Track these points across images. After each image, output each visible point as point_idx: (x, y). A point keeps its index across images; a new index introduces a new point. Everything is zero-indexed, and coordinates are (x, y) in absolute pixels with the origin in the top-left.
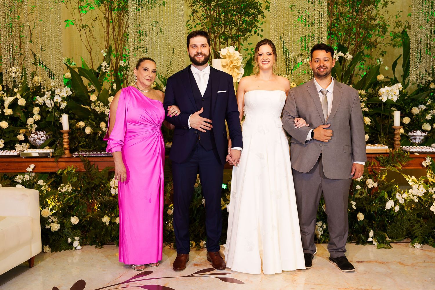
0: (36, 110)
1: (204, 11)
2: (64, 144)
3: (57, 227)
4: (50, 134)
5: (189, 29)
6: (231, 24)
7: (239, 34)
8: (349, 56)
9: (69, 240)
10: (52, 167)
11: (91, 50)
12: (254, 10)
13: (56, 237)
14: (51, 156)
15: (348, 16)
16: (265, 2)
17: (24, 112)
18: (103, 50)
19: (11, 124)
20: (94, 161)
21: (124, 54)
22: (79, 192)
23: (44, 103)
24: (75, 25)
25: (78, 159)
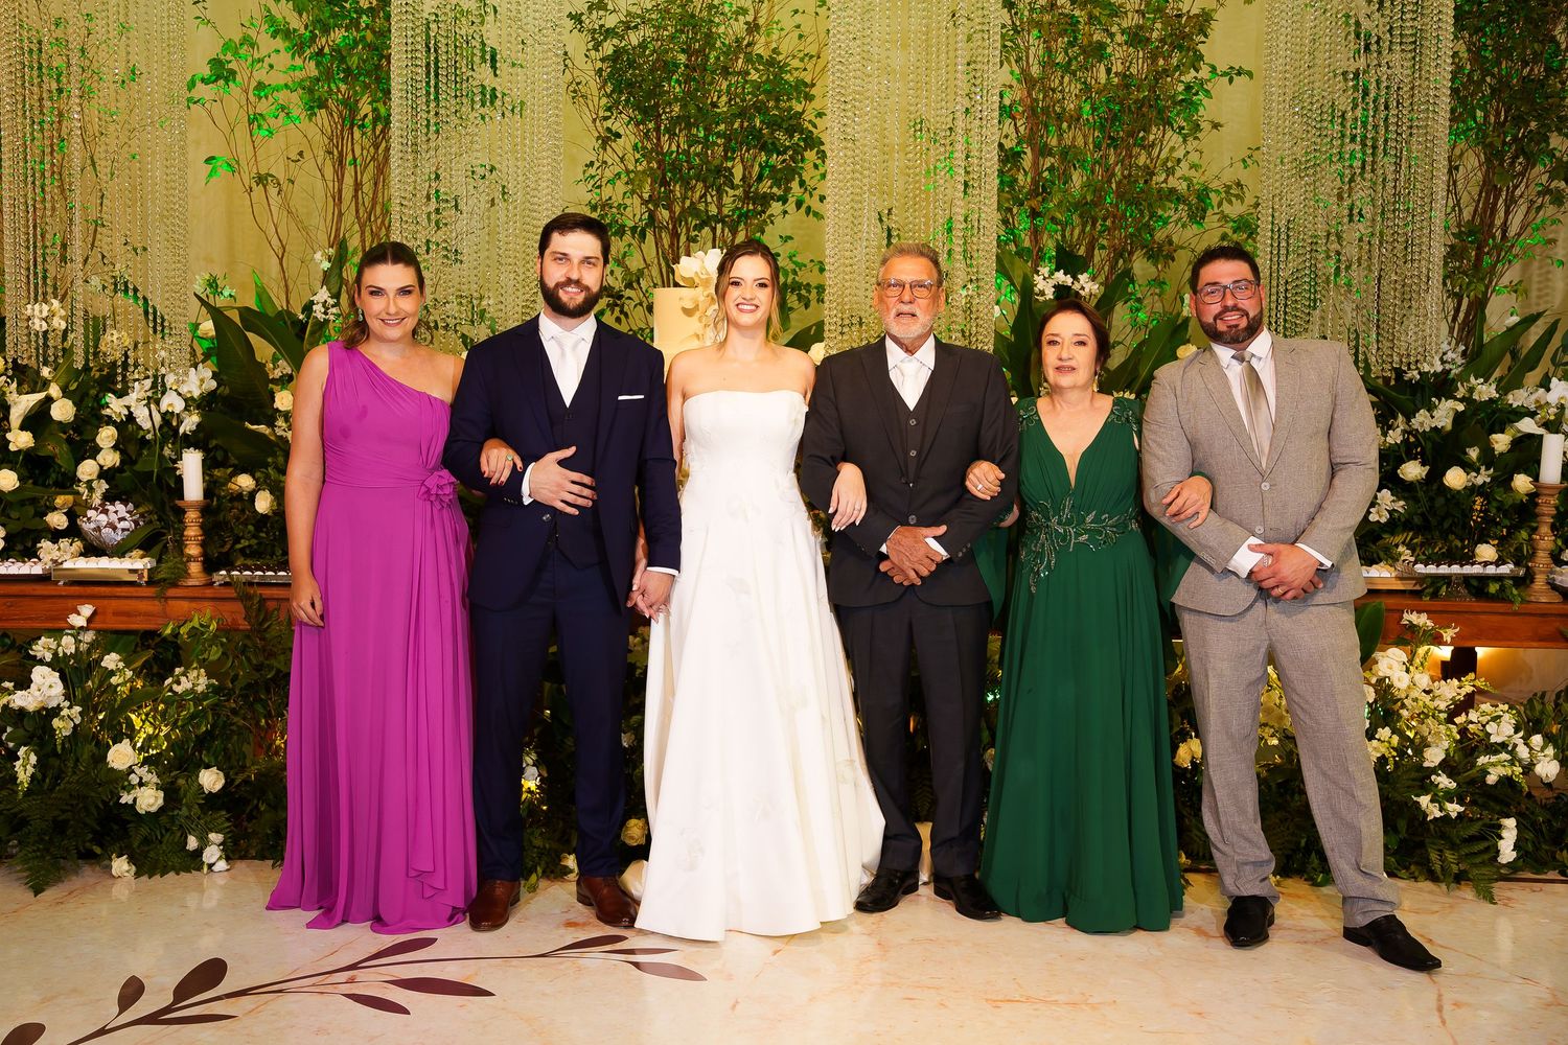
0: (106, 436)
1: (640, 136)
2: (187, 545)
3: (156, 801)
4: (147, 512)
7: (748, 204)
8: (1087, 285)
9: (192, 843)
10: (147, 614)
11: (284, 249)
13: (150, 829)
14: (146, 579)
17: (69, 441)
18: (321, 251)
19: (30, 478)
20: (278, 599)
22: (229, 693)
23: (131, 418)
24: (236, 174)
25: (228, 591)
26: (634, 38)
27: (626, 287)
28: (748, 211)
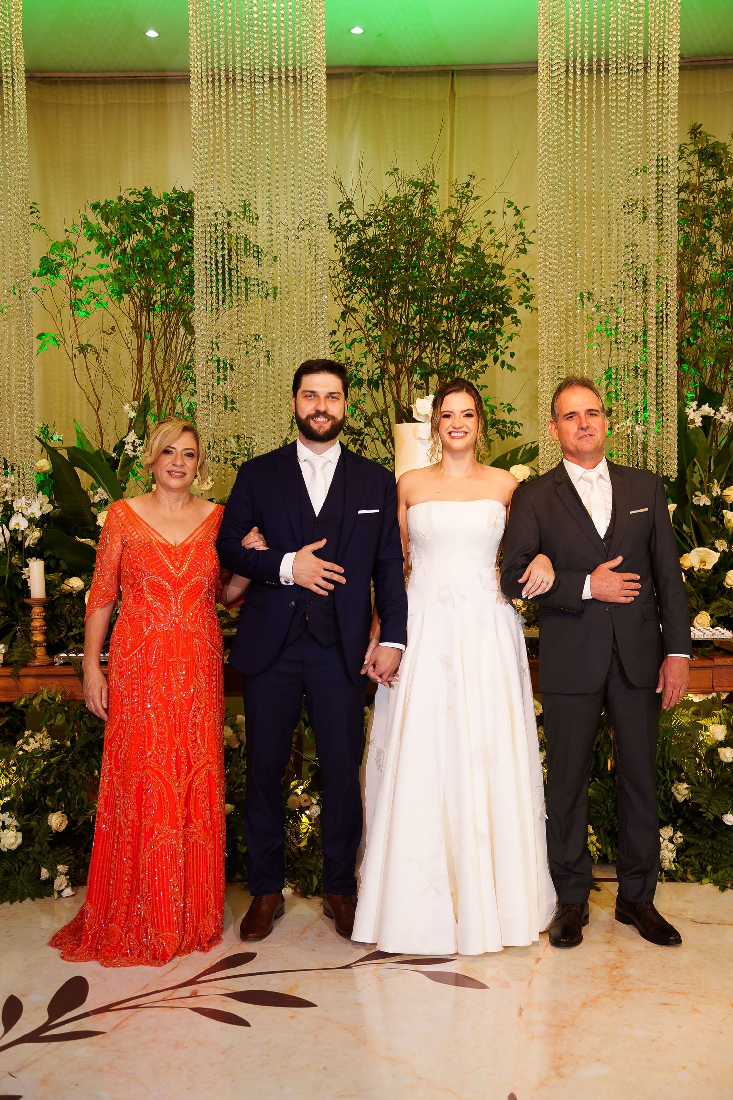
1: (372, 309)
2: (33, 634)
3: (16, 840)
5: (334, 353)
6: (439, 338)
7: (455, 360)
8: (727, 416)
9: (45, 873)
10: (3, 689)
11: (100, 404)
12: (494, 307)
13: (11, 863)
15: (723, 317)
16: (519, 287)
18: (128, 405)
21: (177, 413)
22: (69, 750)
24: (62, 347)
25: (68, 669)
26: (370, 232)
27: (365, 425)
28: (455, 366)
